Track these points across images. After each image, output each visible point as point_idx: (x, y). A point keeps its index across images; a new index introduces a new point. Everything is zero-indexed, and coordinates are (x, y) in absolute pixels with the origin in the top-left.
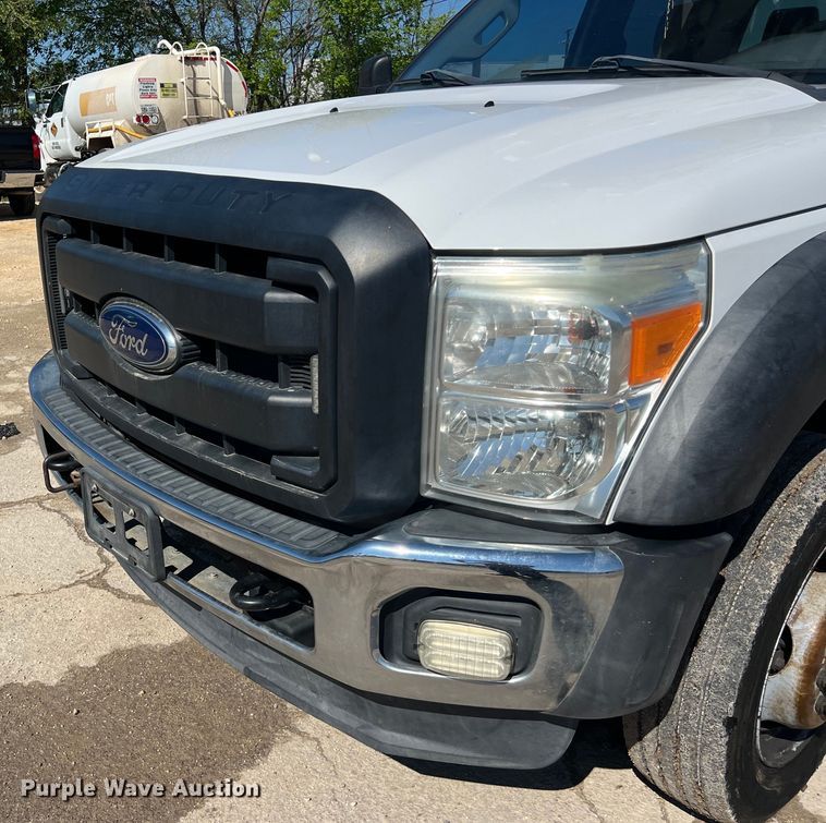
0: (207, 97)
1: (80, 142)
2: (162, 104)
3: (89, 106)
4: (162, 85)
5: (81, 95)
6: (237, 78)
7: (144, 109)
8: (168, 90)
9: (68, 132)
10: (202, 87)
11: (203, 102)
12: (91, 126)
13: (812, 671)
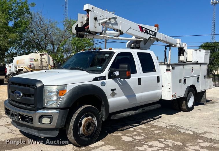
0: (44, 62)
1: (16, 70)
2: (35, 63)
3: (19, 63)
4: (35, 59)
5: (17, 60)
6: (51, 59)
7: (30, 64)
8: (36, 60)
9: (13, 68)
10: (43, 60)
11: (43, 63)
12: (18, 67)
13: (84, 127)
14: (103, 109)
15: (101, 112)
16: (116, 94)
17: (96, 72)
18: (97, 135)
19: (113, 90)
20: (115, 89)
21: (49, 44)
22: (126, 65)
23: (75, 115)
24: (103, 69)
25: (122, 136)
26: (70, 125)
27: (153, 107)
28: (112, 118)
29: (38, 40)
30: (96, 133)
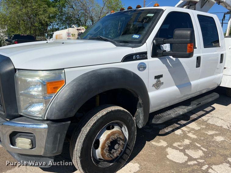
2: (72, 38)
3: (57, 37)
8: (73, 35)
13: (103, 149)
14: (139, 110)
15: (136, 114)
16: (163, 83)
17: (130, 44)
18: (127, 155)
19: (158, 77)
20: (161, 76)
21: (89, 20)
22: (188, 30)
23: (86, 130)
24: (143, 39)
25: (167, 147)
26: (76, 148)
27: (211, 99)
28: (154, 121)
29: (78, 16)
30: (127, 152)
